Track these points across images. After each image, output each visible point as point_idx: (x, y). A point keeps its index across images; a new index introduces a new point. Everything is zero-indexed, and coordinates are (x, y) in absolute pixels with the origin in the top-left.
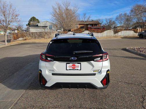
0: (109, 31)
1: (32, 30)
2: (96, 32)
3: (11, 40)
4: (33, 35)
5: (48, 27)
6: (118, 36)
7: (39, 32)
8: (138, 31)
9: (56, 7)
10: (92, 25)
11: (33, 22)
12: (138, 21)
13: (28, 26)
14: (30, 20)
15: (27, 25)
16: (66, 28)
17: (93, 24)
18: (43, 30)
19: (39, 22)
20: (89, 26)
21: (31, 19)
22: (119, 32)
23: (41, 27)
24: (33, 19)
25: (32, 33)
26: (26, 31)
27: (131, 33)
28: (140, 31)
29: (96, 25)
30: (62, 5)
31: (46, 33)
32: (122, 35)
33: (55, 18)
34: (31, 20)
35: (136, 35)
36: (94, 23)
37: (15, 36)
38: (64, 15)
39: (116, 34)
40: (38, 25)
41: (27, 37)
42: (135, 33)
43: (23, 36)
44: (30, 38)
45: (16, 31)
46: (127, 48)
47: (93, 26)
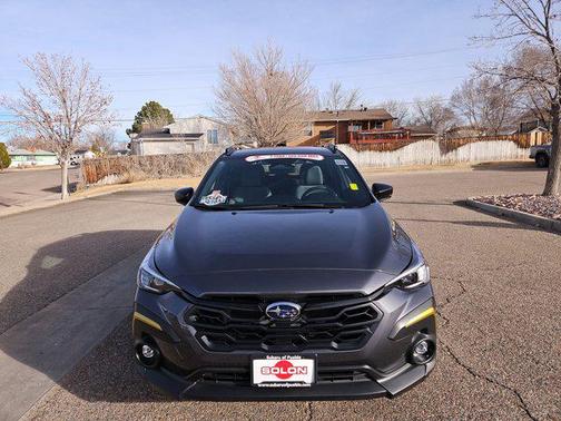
0: (420, 143)
1: (150, 148)
2: (375, 150)
3: (78, 186)
4: (154, 166)
5: (205, 138)
6: (456, 162)
7: (173, 155)
8: (532, 143)
9: (232, 65)
10: (363, 124)
11: (151, 120)
12: (533, 106)
13: (135, 135)
14: (140, 114)
15: (129, 132)
16: (268, 139)
17: (367, 121)
18: (188, 148)
19: (171, 120)
20: (352, 129)
21: (144, 109)
22: (459, 145)
23: (179, 135)
24: (151, 110)
25: (151, 157)
26: (124, 152)
27: (506, 150)
28: (539, 143)
29: (376, 123)
30: (254, 61)
31: (198, 157)
32: (472, 157)
33: (228, 104)
34: (142, 115)
35: (525, 155)
36: (371, 118)
37: (93, 169)
38: (261, 94)
39: (451, 155)
40: (168, 131)
41: (132, 173)
42: (520, 150)
43: (117, 169)
44: (142, 174)
45: (90, 155)
46: (471, 198)
47: (365, 128)
